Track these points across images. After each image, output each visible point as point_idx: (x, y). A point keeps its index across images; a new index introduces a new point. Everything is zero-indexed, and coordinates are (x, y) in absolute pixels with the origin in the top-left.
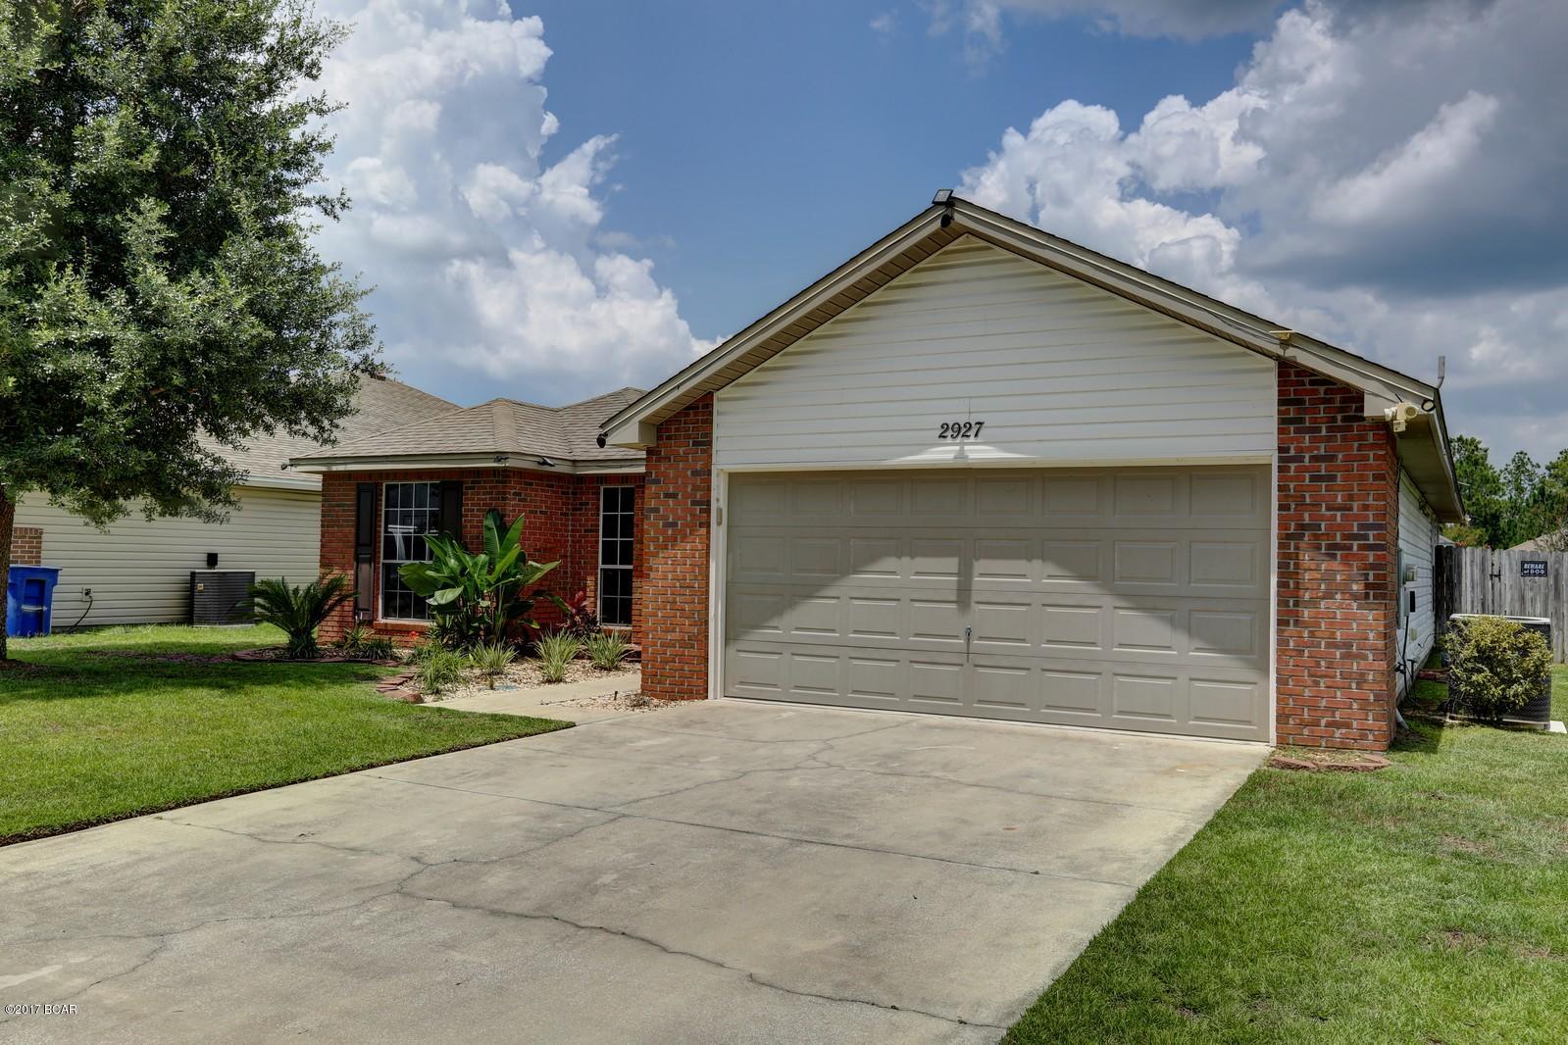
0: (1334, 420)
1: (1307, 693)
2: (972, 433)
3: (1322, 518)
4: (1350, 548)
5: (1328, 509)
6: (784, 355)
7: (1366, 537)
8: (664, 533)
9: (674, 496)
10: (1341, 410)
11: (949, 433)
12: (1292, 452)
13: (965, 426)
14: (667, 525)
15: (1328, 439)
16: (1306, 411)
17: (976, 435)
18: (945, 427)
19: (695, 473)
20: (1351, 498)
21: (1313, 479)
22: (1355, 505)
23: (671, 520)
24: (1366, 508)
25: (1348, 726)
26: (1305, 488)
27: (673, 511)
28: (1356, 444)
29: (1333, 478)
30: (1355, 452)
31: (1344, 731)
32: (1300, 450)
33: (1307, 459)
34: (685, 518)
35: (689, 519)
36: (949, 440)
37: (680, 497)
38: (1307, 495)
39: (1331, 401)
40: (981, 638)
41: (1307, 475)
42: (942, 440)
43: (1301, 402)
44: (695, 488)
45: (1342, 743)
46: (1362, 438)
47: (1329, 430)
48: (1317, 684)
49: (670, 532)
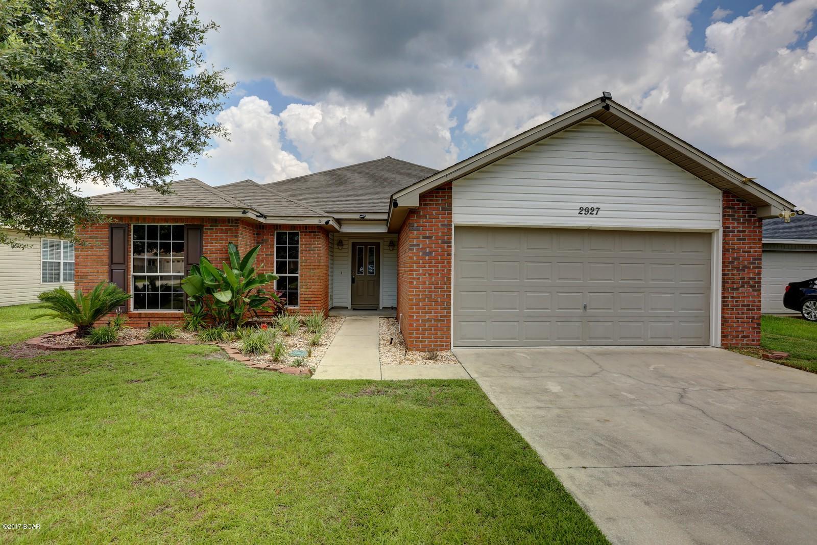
0: (745, 216)
1: (735, 325)
2: (595, 212)
3: (741, 255)
4: (750, 268)
5: (743, 252)
6: (494, 165)
7: (755, 263)
8: (423, 258)
9: (430, 238)
10: (748, 212)
11: (583, 212)
12: (731, 229)
13: (591, 209)
14: (425, 254)
15: (743, 224)
16: (735, 212)
17: (597, 214)
18: (581, 209)
19: (443, 225)
20: (751, 247)
21: (738, 240)
22: (752, 250)
23: (427, 251)
24: (756, 251)
25: (748, 337)
26: (735, 243)
27: (430, 247)
28: (752, 226)
29: (744, 240)
30: (752, 230)
31: (747, 339)
32: (734, 228)
33: (736, 232)
34: (437, 250)
35: (440, 251)
36: (583, 215)
37: (433, 238)
38: (736, 246)
39: (744, 209)
40: (591, 309)
41: (736, 238)
42: (580, 215)
43: (734, 208)
44: (443, 234)
45: (746, 344)
46: (754, 224)
47: (743, 220)
48: (738, 321)
49: (427, 258)
